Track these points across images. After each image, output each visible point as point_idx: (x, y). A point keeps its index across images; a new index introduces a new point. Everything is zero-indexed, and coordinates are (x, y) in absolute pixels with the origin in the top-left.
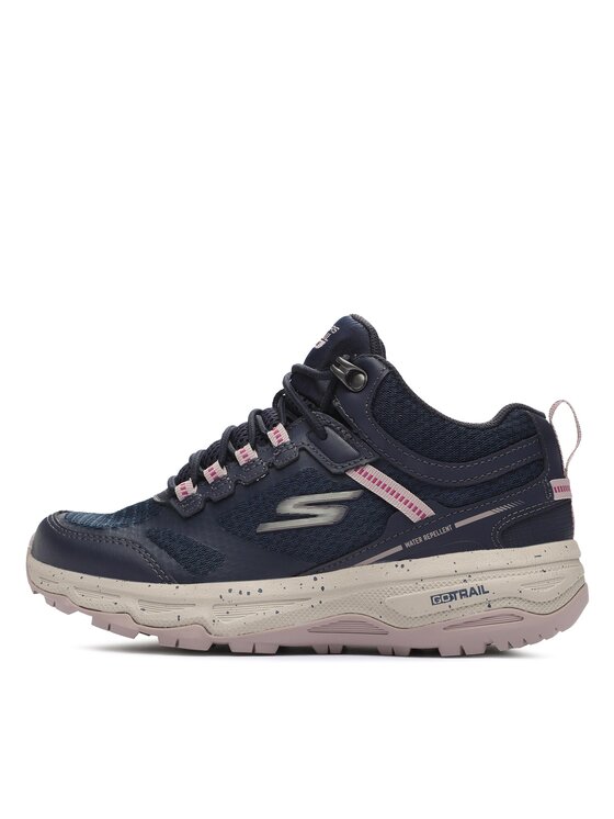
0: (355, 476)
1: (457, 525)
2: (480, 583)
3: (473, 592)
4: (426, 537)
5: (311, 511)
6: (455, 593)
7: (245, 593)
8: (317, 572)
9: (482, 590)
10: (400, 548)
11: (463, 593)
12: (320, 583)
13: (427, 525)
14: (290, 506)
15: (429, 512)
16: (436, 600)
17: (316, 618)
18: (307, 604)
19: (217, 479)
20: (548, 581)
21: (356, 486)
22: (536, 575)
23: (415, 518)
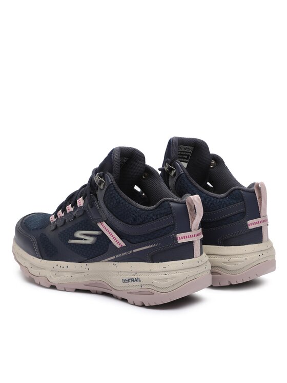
0: (99, 225)
1: (134, 251)
2: (139, 277)
3: (136, 280)
4: (123, 254)
5: (84, 237)
6: (130, 279)
7: (62, 267)
8: (88, 262)
9: (139, 280)
10: (114, 257)
11: (133, 280)
12: (88, 267)
13: (122, 249)
14: (78, 234)
15: (124, 245)
16: (124, 281)
17: (86, 280)
18: (83, 275)
19: (60, 217)
20: (166, 279)
21: (99, 230)
22: (162, 276)
23: (118, 247)
